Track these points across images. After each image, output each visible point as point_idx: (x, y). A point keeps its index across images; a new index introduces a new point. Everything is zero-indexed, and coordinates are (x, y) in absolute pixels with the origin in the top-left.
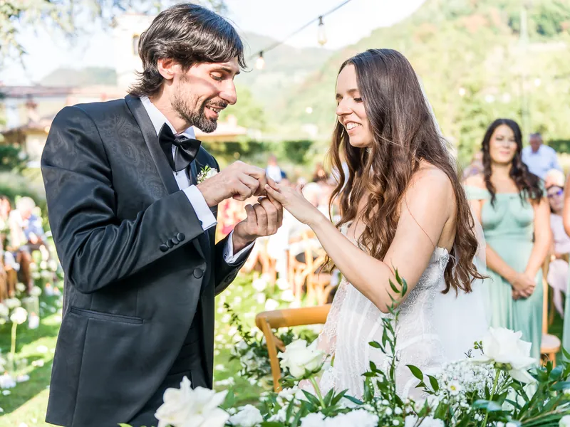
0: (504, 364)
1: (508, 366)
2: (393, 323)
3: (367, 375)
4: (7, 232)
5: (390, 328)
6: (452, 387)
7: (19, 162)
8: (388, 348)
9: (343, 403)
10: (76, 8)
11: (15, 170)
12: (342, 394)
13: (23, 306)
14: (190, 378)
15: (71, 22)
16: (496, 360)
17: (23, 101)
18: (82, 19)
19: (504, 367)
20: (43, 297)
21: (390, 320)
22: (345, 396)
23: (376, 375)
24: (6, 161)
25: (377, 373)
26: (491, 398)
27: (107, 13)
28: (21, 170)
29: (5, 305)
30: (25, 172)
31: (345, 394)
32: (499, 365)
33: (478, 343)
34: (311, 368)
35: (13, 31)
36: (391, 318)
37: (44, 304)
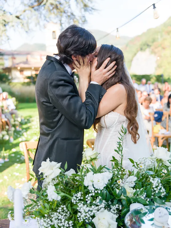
3: (112, 161)
4: (3, 107)
6: (141, 166)
7: (9, 80)
8: (120, 152)
9: (104, 170)
10: (30, 21)
11: (7, 83)
12: (104, 167)
13: (8, 134)
14: (49, 158)
15: (28, 27)
16: (158, 158)
17: (10, 57)
18: (32, 26)
19: (161, 160)
20: (15, 131)
21: (120, 142)
22: (105, 168)
24: (4, 79)
25: (115, 160)
27: (42, 23)
28: (9, 83)
29: (2, 134)
30: (11, 84)
31: (105, 167)
32: (159, 160)
34: (93, 157)
35: (5, 30)
37: (15, 134)
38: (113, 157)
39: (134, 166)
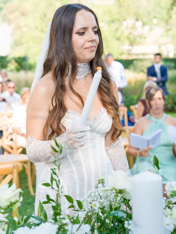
0: (120, 190)
1: (122, 191)
2: (57, 171)
3: (45, 203)
5: (55, 174)
6: (94, 205)
8: (55, 186)
16: (116, 188)
19: (121, 192)
21: (55, 169)
22: (32, 217)
23: (50, 203)
25: (50, 201)
26: (113, 209)
31: (32, 215)
32: (118, 191)
33: (100, 180)
36: (55, 168)
38: (48, 196)
39: (72, 206)
